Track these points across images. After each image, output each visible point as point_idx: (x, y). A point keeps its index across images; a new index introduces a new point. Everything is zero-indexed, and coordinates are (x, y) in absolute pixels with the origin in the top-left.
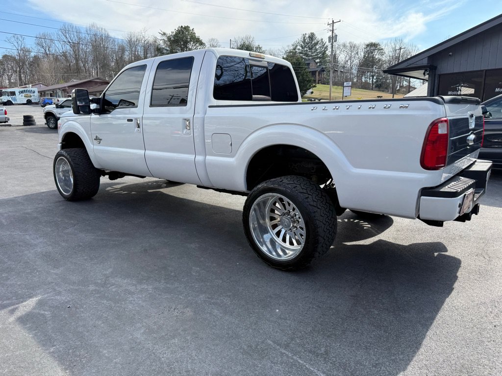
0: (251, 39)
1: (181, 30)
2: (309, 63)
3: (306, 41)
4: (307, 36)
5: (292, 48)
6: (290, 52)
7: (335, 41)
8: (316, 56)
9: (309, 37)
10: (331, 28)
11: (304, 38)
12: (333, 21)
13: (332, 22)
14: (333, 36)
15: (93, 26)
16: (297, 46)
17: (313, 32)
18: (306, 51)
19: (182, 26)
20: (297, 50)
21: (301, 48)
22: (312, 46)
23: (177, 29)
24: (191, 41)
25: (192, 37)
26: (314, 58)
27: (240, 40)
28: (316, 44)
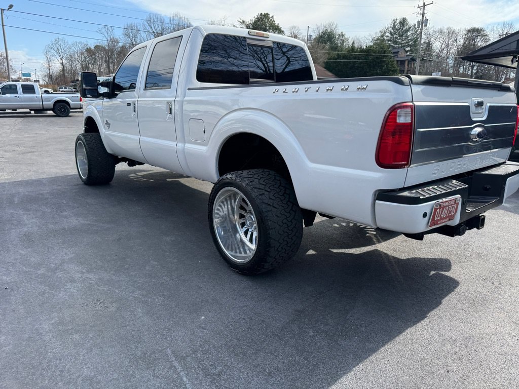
0: (334, 26)
1: (261, 18)
2: (398, 52)
3: (397, 27)
4: (398, 21)
5: (379, 35)
6: (378, 39)
7: (425, 26)
8: (407, 44)
9: (400, 22)
10: (422, 12)
11: (395, 23)
12: (424, 3)
13: (423, 5)
14: (422, 21)
15: (176, 15)
16: (385, 33)
17: (404, 17)
18: (396, 38)
19: (261, 14)
20: (385, 38)
21: (389, 35)
22: (402, 33)
23: (256, 17)
24: (270, 29)
25: (271, 24)
26: (404, 46)
27: (322, 27)
28: (408, 30)
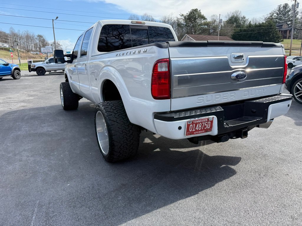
0: (239, 13)
1: (193, 12)
2: (282, 25)
3: (281, 10)
4: (282, 6)
5: (269, 16)
6: (268, 18)
7: (297, 7)
8: (288, 20)
9: (284, 7)
11: (280, 7)
14: (295, 4)
16: (273, 14)
17: (286, 3)
18: (281, 16)
19: (193, 9)
20: (273, 17)
21: (276, 15)
22: (285, 13)
23: (190, 12)
24: (198, 18)
25: (199, 15)
26: (286, 21)
27: (231, 13)
28: (289, 11)
